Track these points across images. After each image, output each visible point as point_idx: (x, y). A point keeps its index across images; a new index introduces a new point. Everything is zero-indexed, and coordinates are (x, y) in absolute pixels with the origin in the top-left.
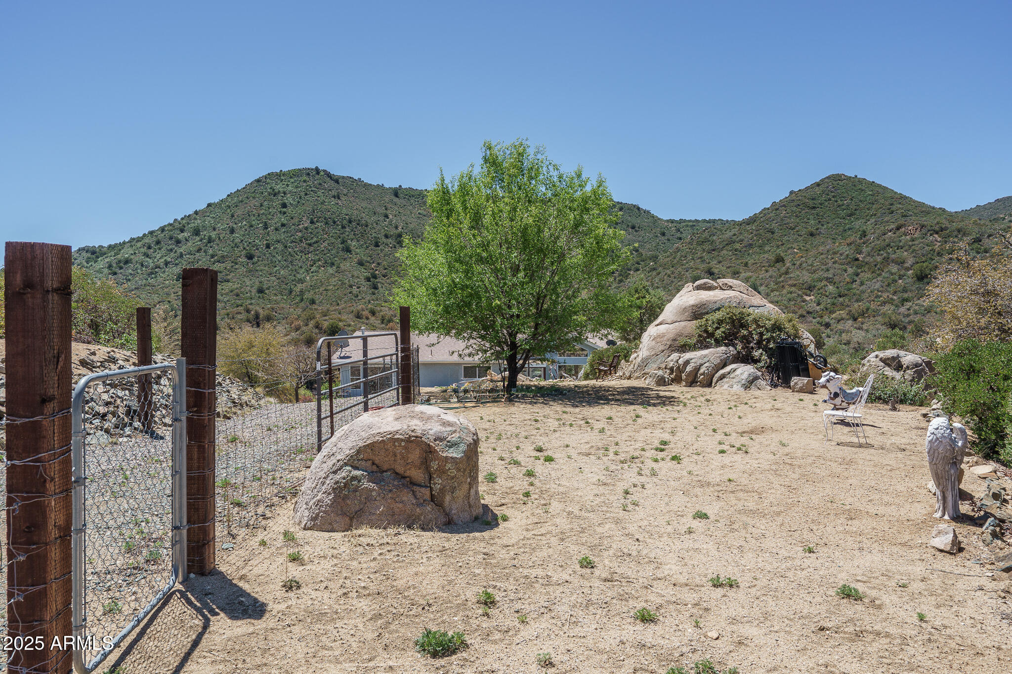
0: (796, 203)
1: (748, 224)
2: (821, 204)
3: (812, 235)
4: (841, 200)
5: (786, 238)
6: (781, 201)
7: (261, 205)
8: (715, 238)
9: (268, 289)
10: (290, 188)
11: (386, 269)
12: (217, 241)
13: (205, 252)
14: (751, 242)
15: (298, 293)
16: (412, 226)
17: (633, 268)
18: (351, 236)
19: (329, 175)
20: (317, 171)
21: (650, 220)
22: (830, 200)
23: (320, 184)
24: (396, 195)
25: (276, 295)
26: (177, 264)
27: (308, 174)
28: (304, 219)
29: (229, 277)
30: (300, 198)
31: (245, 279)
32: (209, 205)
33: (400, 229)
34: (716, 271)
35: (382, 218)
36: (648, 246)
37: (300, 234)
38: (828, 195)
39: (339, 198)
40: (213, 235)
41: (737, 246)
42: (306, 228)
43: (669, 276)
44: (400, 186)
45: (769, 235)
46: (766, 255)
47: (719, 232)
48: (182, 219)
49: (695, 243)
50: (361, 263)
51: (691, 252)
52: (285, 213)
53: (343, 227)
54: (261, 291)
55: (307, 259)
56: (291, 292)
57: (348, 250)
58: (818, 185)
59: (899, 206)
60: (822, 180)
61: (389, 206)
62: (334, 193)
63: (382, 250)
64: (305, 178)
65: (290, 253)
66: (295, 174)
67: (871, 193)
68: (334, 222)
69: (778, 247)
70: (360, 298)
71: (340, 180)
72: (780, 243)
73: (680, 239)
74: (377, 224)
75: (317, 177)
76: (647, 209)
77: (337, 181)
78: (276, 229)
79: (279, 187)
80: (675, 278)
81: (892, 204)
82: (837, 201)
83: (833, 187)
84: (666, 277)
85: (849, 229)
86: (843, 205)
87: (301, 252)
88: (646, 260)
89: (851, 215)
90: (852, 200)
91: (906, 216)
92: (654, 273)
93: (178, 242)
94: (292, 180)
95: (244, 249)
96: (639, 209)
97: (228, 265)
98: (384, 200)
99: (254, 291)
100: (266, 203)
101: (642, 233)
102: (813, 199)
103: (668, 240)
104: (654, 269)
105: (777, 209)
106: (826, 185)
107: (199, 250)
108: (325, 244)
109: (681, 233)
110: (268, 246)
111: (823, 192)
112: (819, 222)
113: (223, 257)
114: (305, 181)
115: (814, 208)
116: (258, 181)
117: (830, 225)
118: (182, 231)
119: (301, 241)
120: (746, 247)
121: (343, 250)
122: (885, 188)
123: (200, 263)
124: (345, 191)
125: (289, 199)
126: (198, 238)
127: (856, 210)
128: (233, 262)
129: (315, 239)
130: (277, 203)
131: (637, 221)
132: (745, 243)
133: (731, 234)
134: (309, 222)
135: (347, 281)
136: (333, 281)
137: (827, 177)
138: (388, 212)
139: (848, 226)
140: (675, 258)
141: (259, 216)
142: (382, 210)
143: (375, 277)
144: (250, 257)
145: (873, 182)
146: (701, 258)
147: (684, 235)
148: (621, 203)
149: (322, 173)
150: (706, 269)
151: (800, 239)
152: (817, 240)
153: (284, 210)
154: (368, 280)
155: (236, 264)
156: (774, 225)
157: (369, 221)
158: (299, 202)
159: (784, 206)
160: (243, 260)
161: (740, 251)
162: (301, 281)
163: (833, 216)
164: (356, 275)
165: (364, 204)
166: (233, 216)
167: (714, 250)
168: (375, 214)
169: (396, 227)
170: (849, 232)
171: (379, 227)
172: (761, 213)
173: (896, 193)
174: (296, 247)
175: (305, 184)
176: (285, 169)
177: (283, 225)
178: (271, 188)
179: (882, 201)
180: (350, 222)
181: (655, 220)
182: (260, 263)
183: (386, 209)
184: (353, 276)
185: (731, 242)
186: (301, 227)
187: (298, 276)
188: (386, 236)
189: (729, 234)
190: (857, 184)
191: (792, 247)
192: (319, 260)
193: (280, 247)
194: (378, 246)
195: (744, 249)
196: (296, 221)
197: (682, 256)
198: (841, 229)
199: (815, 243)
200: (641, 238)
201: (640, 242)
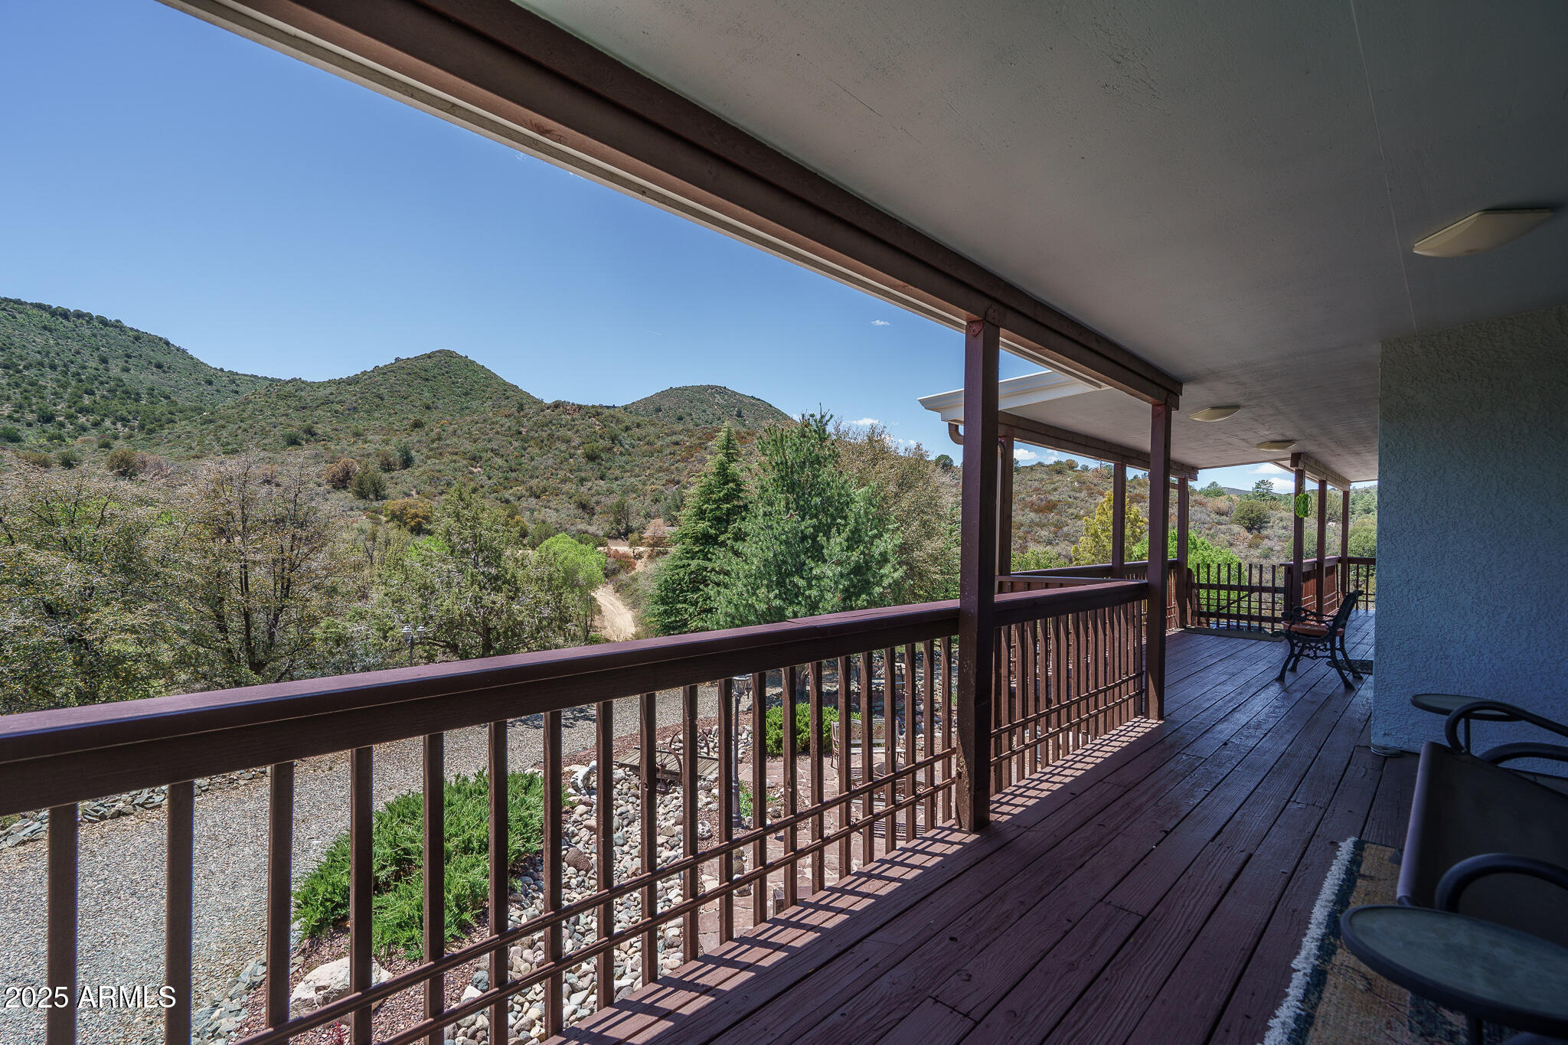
0: (406, 371)
2: (434, 377)
3: (428, 408)
4: (455, 377)
6: (385, 366)
8: (303, 394)
14: (355, 405)
17: (164, 418)
21: (187, 362)
22: (443, 375)
34: (319, 432)
38: (441, 369)
41: (338, 407)
45: (376, 400)
51: (269, 406)
58: (429, 357)
60: (433, 353)
67: (483, 376)
69: (390, 415)
73: (237, 392)
76: (182, 347)
81: (504, 391)
82: (450, 377)
83: (446, 363)
84: (240, 431)
86: (457, 383)
89: (466, 394)
90: (466, 379)
92: (212, 426)
96: (167, 343)
101: (174, 376)
102: (425, 371)
103: (218, 391)
104: (211, 421)
105: (385, 374)
106: (438, 359)
109: (238, 385)
111: (436, 365)
112: (434, 395)
115: (427, 380)
120: (349, 410)
122: (494, 374)
127: (471, 390)
131: (166, 360)
132: (347, 405)
137: (438, 351)
139: (465, 405)
140: (243, 411)
145: (483, 366)
146: (286, 415)
148: (137, 331)
150: (305, 427)
156: (382, 390)
159: (393, 371)
161: (343, 414)
163: (449, 392)
167: (304, 408)
172: (363, 374)
179: (496, 386)
181: (197, 365)
185: (327, 402)
189: (322, 393)
190: (468, 363)
197: (255, 410)
198: (458, 407)
199: (433, 417)
200: (172, 383)
201: (171, 386)
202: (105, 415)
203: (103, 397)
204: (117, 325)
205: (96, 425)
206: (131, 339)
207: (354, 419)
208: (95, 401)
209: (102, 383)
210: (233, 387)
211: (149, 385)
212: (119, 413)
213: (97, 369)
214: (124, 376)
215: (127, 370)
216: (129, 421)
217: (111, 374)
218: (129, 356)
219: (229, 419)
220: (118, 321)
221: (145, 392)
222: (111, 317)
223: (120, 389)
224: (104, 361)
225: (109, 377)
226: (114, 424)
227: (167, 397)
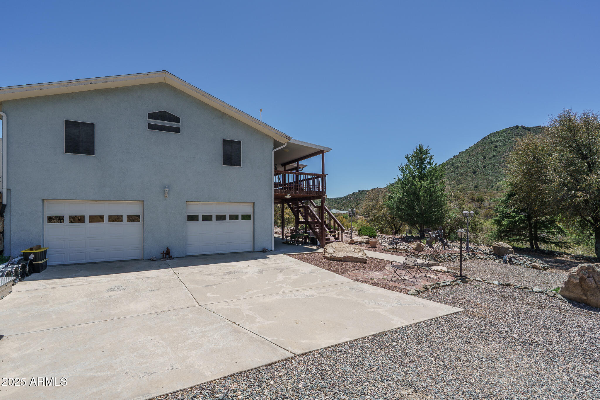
9: (480, 186)
10: (501, 138)
12: (461, 167)
13: (455, 172)
15: (496, 187)
19: (524, 128)
23: (518, 133)
25: (484, 188)
27: (512, 130)
29: (462, 182)
31: (470, 182)
32: (460, 153)
40: (459, 165)
48: (448, 160)
52: (496, 150)
56: (492, 187)
65: (496, 169)
78: (490, 158)
79: (495, 139)
94: (503, 134)
95: (473, 169)
99: (473, 187)
100: (487, 147)
107: (452, 172)
110: (485, 167)
113: (462, 174)
114: (509, 134)
116: (484, 138)
123: (452, 177)
126: (453, 167)
128: (466, 176)
130: (492, 146)
144: (474, 172)
149: (519, 128)
153: (496, 149)
155: (467, 176)
160: (472, 174)
166: (469, 155)
175: (509, 135)
177: (494, 156)
178: (490, 140)
193: (491, 166)
196: (501, 153)
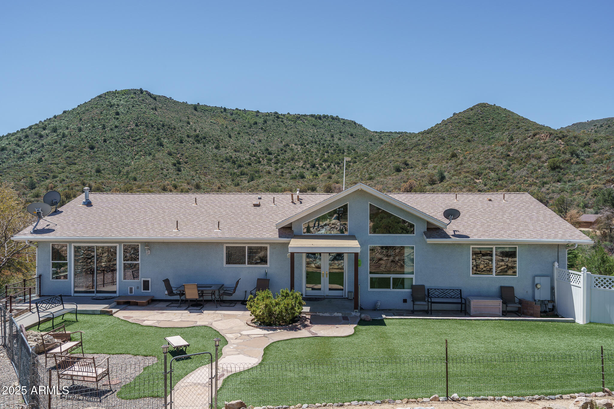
0: (458, 121)
1: (428, 134)
2: (474, 122)
3: (469, 141)
4: (487, 120)
5: (452, 143)
6: (448, 119)
7: (101, 113)
8: (406, 142)
11: (187, 158)
14: (430, 145)
16: (206, 130)
17: (352, 161)
18: (164, 135)
20: (141, 91)
21: (362, 131)
22: (479, 119)
24: (196, 109)
26: (39, 152)
28: (131, 123)
30: (129, 109)
33: (198, 132)
34: (410, 163)
35: (185, 124)
36: (361, 147)
37: (128, 133)
38: (478, 116)
39: (156, 110)
41: (421, 147)
42: (133, 129)
43: (378, 166)
44: (198, 104)
45: (441, 141)
46: (440, 154)
47: (409, 138)
49: (393, 145)
50: (170, 154)
51: (391, 151)
53: (158, 129)
54: (98, 171)
55: (133, 150)
57: (161, 145)
58: (472, 109)
59: (523, 124)
60: (474, 107)
61: (190, 116)
62: (152, 106)
63: (185, 146)
64: (132, 96)
66: (127, 92)
67: (504, 115)
68: (152, 126)
69: (448, 148)
70: (168, 177)
71: (157, 98)
72: (449, 146)
73: (382, 143)
74: (182, 128)
75: (141, 95)
76: (361, 124)
77: (155, 99)
80: (382, 167)
81: (518, 123)
82: (483, 120)
83: (481, 111)
84: (376, 166)
85: (492, 138)
86: (487, 123)
87: (129, 145)
88: (361, 156)
89: (492, 129)
90: (493, 119)
91: (527, 130)
92: (368, 164)
93: (41, 136)
96: (355, 123)
97: (76, 153)
98: (187, 112)
101: (357, 139)
102: (469, 119)
103: (374, 144)
104: (368, 161)
105: (446, 124)
106: (477, 110)
108: (146, 140)
109: (382, 139)
111: (475, 114)
112: (473, 133)
115: (470, 124)
117: (480, 135)
118: (44, 129)
119: (129, 138)
120: (427, 148)
121: (158, 145)
122: (513, 113)
124: (160, 105)
125: (121, 110)
127: (496, 126)
129: (138, 137)
131: (354, 131)
132: (426, 146)
133: (417, 139)
134: (134, 125)
135: (159, 166)
136: (150, 165)
137: (478, 105)
138: (190, 120)
139: (491, 136)
140: (380, 155)
141: (99, 120)
142: (185, 119)
143: (179, 163)
145: (505, 109)
146: (398, 155)
147: (384, 141)
148: (344, 119)
150: (403, 162)
151: (462, 143)
152: (472, 145)
154: (174, 165)
156: (445, 135)
157: (176, 126)
158: (128, 112)
159: (451, 122)
161: (423, 151)
162: (128, 165)
163: (482, 130)
164: (166, 161)
165: (173, 115)
167: (406, 150)
168: (181, 121)
169: (195, 131)
170: (492, 140)
171: (183, 130)
172: (436, 126)
173: (519, 116)
174: (125, 142)
176: (119, 89)
179: (512, 121)
180: (163, 126)
181: (366, 131)
182: (98, 152)
183: (188, 118)
184: (164, 162)
185: (417, 145)
186: (129, 128)
187: (126, 161)
188: (188, 136)
189: (415, 140)
190: (495, 109)
191: (457, 149)
192: (141, 151)
194: (182, 143)
195: (426, 149)
197: (385, 153)
198: (487, 138)
199: (471, 146)
200: (356, 142)
201: (356, 144)
202: (332, 162)
203: (332, 153)
204: (337, 119)
205: (329, 167)
206: (342, 124)
207: (429, 153)
208: (328, 156)
209: (331, 147)
210: (381, 141)
211: (347, 145)
212: (336, 161)
213: (330, 141)
214: (339, 142)
215: (340, 139)
216: (339, 164)
217: (335, 142)
218: (341, 132)
219: (374, 160)
220: (337, 116)
221: (346, 149)
222: (335, 116)
223: (337, 149)
224: (332, 136)
225: (334, 144)
226: (335, 166)
227: (354, 150)
